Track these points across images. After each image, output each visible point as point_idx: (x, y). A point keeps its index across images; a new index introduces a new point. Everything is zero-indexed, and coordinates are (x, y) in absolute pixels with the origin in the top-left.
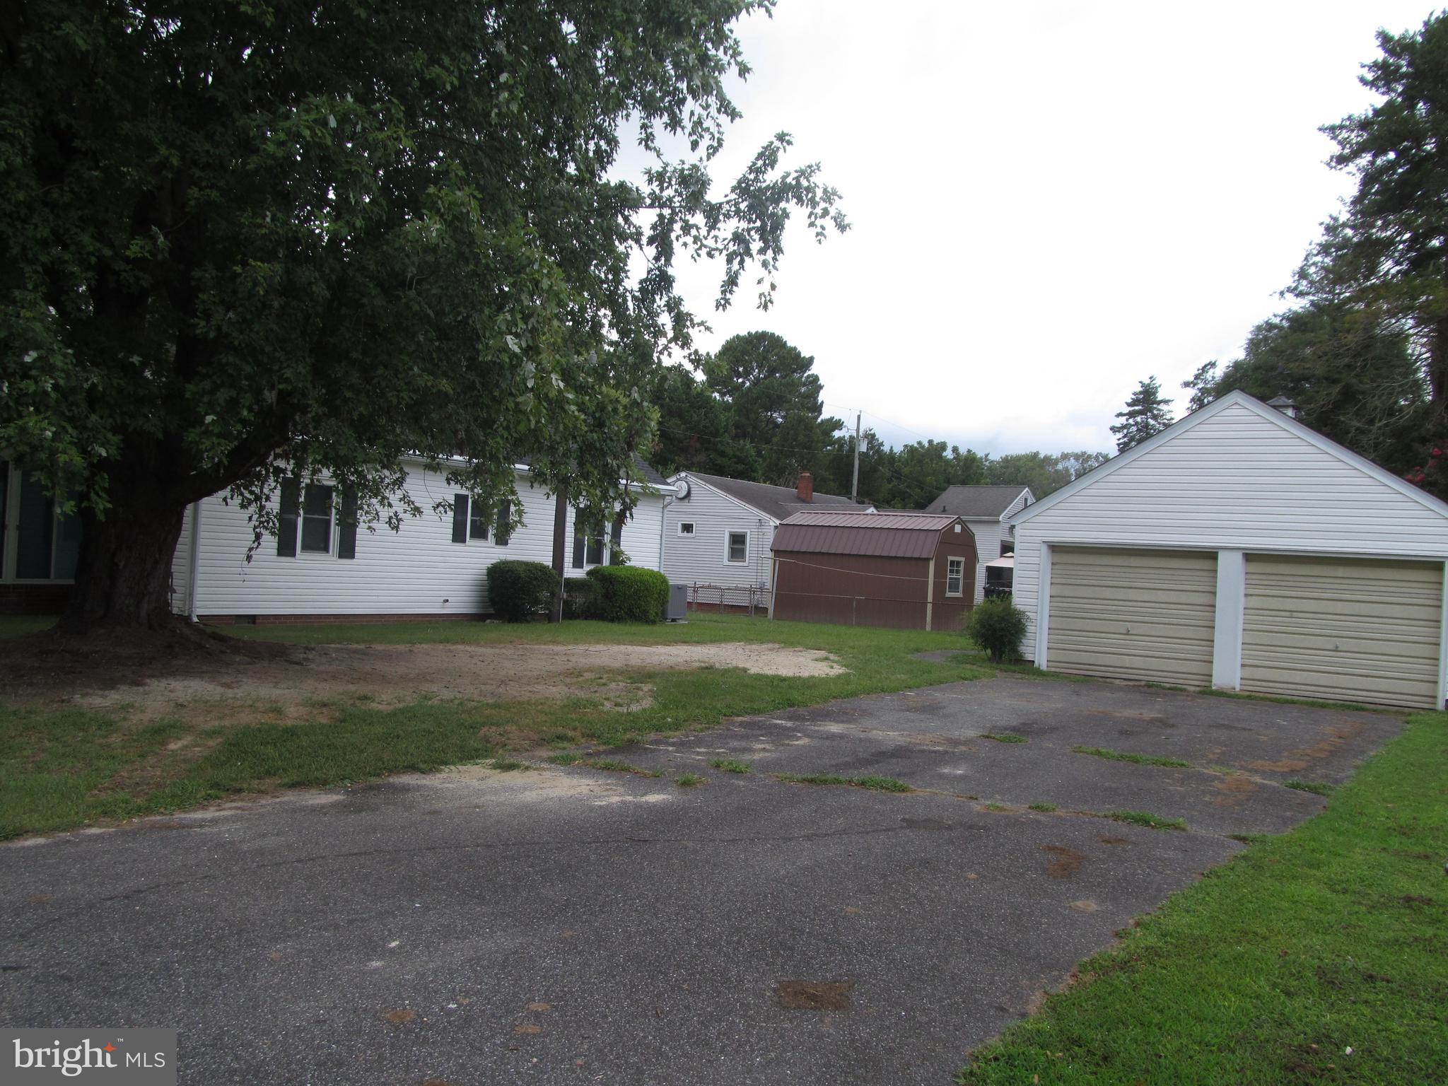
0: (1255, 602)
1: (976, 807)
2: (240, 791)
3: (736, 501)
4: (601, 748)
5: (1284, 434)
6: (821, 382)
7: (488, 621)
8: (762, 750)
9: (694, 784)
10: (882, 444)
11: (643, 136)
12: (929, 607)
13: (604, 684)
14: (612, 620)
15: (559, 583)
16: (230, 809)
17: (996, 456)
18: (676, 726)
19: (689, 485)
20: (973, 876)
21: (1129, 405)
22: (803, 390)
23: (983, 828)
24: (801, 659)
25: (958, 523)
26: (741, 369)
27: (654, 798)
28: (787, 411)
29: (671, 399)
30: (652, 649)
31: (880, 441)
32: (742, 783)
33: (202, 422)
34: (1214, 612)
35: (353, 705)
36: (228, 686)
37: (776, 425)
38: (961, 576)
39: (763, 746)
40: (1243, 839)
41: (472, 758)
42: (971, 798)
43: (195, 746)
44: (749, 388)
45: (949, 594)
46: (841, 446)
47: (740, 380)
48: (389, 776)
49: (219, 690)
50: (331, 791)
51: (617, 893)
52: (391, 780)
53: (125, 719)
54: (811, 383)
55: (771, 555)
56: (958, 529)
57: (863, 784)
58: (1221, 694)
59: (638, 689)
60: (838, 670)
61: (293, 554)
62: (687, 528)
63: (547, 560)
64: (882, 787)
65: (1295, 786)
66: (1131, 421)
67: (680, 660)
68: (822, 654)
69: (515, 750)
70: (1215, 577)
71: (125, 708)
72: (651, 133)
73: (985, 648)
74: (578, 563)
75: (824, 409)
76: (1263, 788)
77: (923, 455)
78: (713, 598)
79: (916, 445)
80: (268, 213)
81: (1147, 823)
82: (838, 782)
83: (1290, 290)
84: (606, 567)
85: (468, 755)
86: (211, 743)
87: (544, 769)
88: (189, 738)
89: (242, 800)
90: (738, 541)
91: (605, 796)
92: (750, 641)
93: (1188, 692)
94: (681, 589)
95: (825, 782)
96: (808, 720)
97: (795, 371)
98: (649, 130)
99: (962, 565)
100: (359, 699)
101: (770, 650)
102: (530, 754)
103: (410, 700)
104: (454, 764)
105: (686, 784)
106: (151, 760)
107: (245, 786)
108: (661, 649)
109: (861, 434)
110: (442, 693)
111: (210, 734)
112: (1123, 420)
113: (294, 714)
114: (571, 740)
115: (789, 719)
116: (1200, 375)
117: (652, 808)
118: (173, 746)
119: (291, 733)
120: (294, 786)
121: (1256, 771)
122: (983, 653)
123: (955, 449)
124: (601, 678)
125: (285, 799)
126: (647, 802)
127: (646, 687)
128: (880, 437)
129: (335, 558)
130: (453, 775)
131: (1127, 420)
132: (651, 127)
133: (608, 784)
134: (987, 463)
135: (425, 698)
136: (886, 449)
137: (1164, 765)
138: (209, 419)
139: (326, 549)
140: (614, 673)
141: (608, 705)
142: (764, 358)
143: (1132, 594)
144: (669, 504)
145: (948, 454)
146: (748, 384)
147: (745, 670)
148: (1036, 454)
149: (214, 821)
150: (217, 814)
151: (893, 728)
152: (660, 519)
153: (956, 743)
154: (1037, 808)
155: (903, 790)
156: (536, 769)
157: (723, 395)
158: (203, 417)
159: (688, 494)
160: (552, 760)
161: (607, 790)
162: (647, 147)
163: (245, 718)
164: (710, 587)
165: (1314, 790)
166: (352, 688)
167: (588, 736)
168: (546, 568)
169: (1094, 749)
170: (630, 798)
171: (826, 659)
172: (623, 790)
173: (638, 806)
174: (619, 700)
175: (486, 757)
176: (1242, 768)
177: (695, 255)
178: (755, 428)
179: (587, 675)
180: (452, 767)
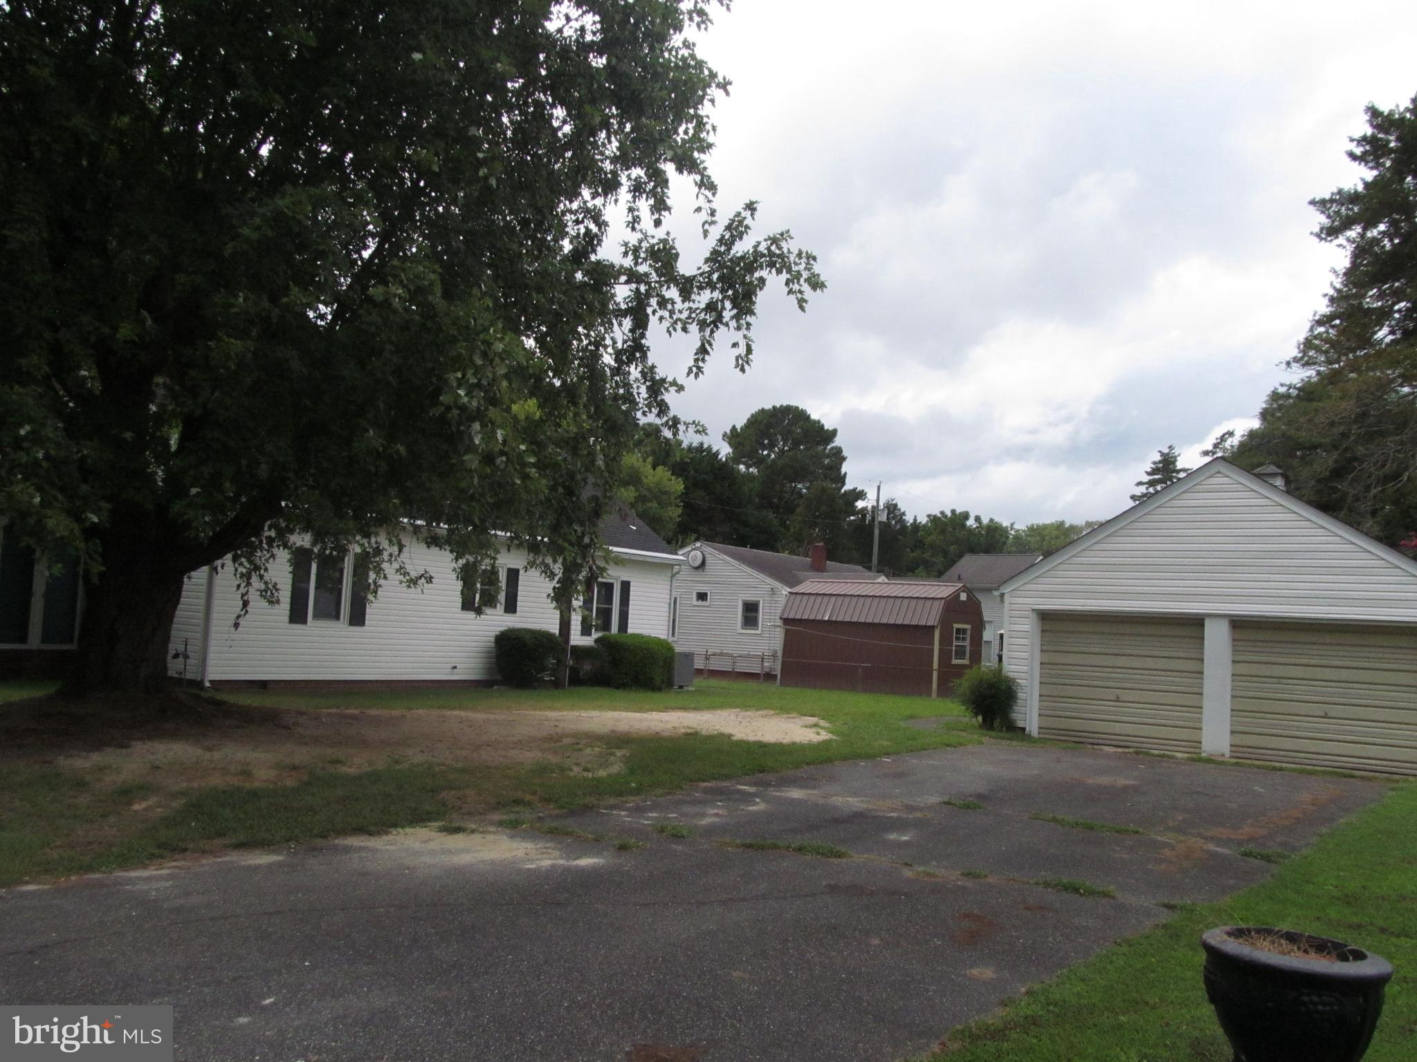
0: (1243, 669)
1: (907, 873)
2: (185, 850)
3: (749, 570)
4: (557, 811)
5: (1265, 502)
6: (845, 453)
7: (496, 687)
8: (713, 815)
9: (629, 848)
10: (904, 514)
11: (630, 219)
12: (935, 674)
13: (580, 750)
14: (617, 687)
15: (564, 651)
16: (168, 868)
17: (1021, 526)
18: (638, 791)
19: (703, 555)
20: (877, 942)
21: (1148, 474)
22: (827, 461)
23: (905, 894)
24: (791, 725)
25: (964, 591)
26: (766, 442)
27: (585, 862)
28: (811, 482)
29: (696, 471)
30: (645, 715)
31: (902, 510)
32: (680, 848)
33: (187, 494)
34: (1202, 679)
35: (323, 768)
36: (210, 749)
37: (801, 495)
38: (967, 643)
39: (716, 811)
40: (1170, 907)
41: (423, 820)
42: (906, 864)
43: (158, 807)
44: (773, 460)
45: (955, 662)
46: (864, 516)
47: (765, 453)
48: (336, 838)
49: (199, 752)
50: (275, 852)
51: (508, 955)
52: (337, 841)
53: (99, 780)
54: (835, 454)
55: (779, 623)
56: (963, 597)
57: (800, 849)
58: (1209, 761)
59: (611, 754)
60: (824, 736)
61: (304, 622)
62: (702, 596)
63: (555, 629)
64: (818, 853)
65: (1245, 854)
66: (1151, 490)
67: (669, 726)
68: (814, 720)
69: (469, 814)
70: (1203, 644)
71: (101, 769)
72: (638, 217)
73: (976, 715)
74: (586, 631)
75: (847, 480)
76: (1213, 855)
77: (946, 524)
78: (725, 666)
79: (939, 515)
80: (241, 294)
81: (1076, 890)
82: (775, 847)
83: (1296, 360)
84: (614, 635)
85: (418, 818)
86: (174, 804)
87: (490, 832)
88: (155, 799)
89: (185, 860)
90: (751, 610)
91: (537, 860)
92: (745, 707)
93: (1177, 758)
94: (689, 656)
95: (762, 847)
96: (774, 786)
97: (818, 443)
98: (636, 213)
99: (969, 632)
100: (331, 762)
101: (762, 716)
102: (482, 817)
103: (380, 761)
104: (403, 827)
105: (623, 848)
106: (112, 819)
107: (191, 846)
108: (655, 716)
109: (881, 504)
110: (415, 757)
111: (175, 795)
112: (1143, 489)
113: (263, 776)
114: (529, 804)
115: (755, 784)
116: (1219, 443)
117: (582, 871)
118: (136, 807)
119: (255, 795)
120: (240, 846)
121: (1212, 839)
122: (974, 720)
123: (978, 519)
124: (578, 744)
125: (227, 859)
126: (576, 867)
127: (619, 753)
128: (902, 507)
129: (346, 625)
130: (398, 838)
131: (1147, 489)
132: (638, 210)
133: (545, 848)
134: (1013, 532)
135: (396, 762)
136: (909, 519)
137: (1118, 832)
138: (194, 491)
139: (337, 617)
140: (593, 738)
141: (576, 769)
142: (789, 432)
143: (1121, 661)
144: (677, 573)
145: (971, 523)
146: (773, 456)
147: (730, 736)
148: (1062, 523)
149: (149, 879)
150: (156, 872)
151: (855, 794)
152: (669, 587)
153: (911, 808)
154: (968, 874)
155: (839, 855)
156: (481, 833)
157: (748, 467)
158: (189, 490)
159: (703, 563)
160: (500, 824)
161: (542, 853)
162: (633, 229)
163: (215, 781)
164: (721, 654)
165: (1267, 858)
166: (329, 751)
167: (546, 800)
168: (553, 635)
169: (1051, 816)
170: (562, 862)
171: (816, 725)
172: (558, 853)
173: (567, 870)
174: (590, 766)
175: (436, 820)
176: (1199, 835)
177: (671, 329)
178: (780, 498)
179: (566, 741)
180: (400, 830)
